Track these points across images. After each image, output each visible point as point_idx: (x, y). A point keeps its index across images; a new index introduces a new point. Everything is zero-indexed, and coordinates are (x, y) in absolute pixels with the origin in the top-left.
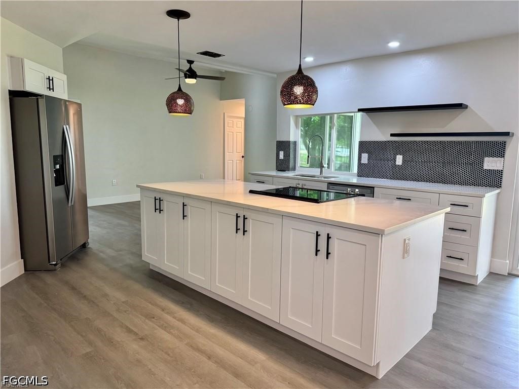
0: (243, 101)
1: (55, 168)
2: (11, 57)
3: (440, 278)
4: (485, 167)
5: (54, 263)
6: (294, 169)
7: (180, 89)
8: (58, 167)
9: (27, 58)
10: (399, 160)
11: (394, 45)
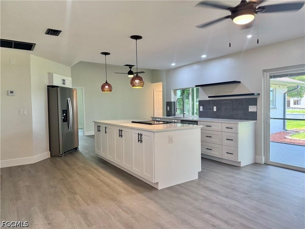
0: (161, 83)
1: (63, 115)
2: (49, 73)
3: (201, 157)
4: (250, 110)
5: (61, 153)
6: (175, 115)
7: (106, 82)
8: (65, 114)
9: (54, 73)
10: (215, 109)
11: (204, 56)
